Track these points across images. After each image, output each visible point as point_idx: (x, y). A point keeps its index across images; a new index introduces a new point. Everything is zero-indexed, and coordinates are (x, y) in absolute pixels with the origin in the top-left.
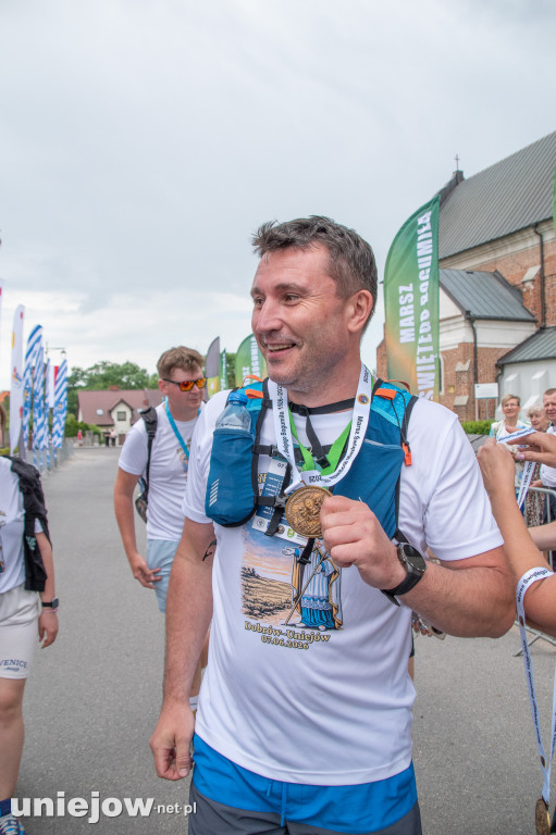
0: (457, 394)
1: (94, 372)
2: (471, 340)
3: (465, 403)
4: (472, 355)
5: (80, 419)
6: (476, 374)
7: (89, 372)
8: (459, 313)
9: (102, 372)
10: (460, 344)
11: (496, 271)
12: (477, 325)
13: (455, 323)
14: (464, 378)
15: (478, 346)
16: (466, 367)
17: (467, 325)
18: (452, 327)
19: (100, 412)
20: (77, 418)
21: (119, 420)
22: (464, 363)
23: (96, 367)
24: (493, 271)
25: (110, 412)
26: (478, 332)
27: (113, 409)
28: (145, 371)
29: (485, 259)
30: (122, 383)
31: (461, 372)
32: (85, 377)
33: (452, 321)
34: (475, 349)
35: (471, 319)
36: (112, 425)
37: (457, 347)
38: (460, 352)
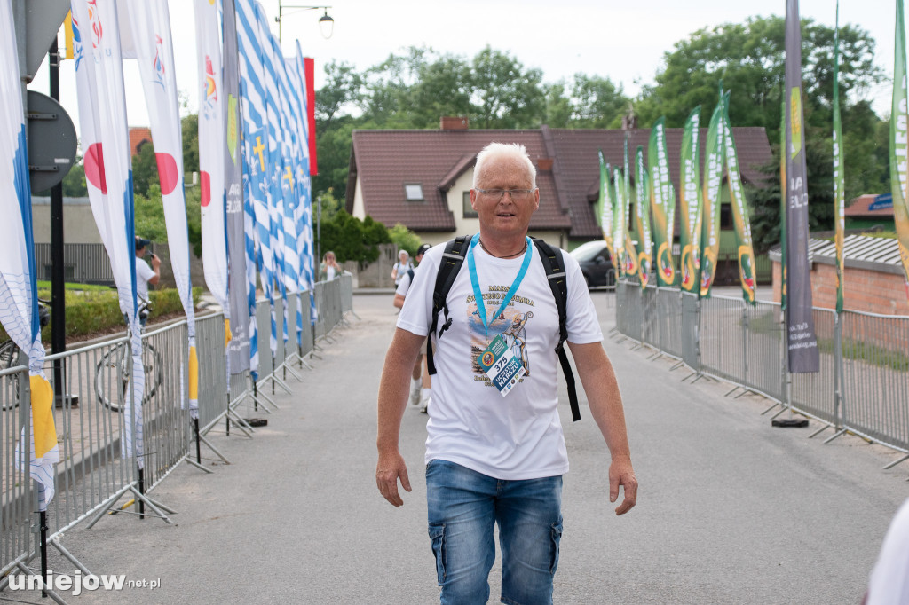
1: (387, 77)
5: (359, 213)
7: (373, 78)
9: (410, 79)
19: (414, 192)
20: (350, 208)
21: (467, 216)
23: (392, 62)
25: (443, 192)
27: (452, 183)
28: (534, 76)
30: (473, 109)
32: (363, 91)
36: (452, 230)
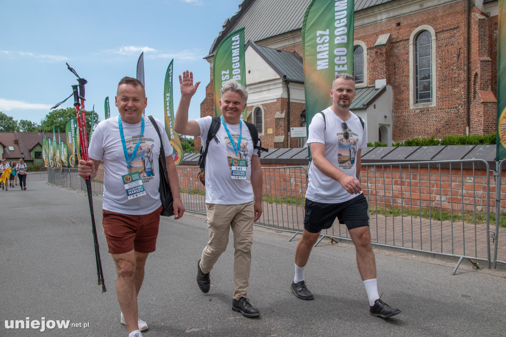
0: (277, 134)
2: (286, 96)
3: (282, 141)
4: (286, 107)
6: (289, 121)
8: (278, 77)
10: (278, 99)
11: (294, 52)
12: (291, 86)
13: (275, 84)
14: (282, 123)
15: (291, 101)
16: (283, 115)
17: (284, 86)
18: (271, 87)
22: (282, 113)
24: (292, 51)
26: (291, 91)
29: (287, 43)
31: (280, 119)
33: (272, 83)
34: (289, 103)
35: (287, 82)
37: (275, 101)
38: (279, 104)
